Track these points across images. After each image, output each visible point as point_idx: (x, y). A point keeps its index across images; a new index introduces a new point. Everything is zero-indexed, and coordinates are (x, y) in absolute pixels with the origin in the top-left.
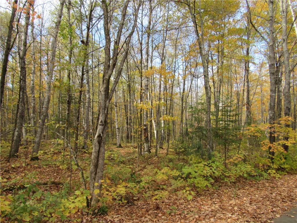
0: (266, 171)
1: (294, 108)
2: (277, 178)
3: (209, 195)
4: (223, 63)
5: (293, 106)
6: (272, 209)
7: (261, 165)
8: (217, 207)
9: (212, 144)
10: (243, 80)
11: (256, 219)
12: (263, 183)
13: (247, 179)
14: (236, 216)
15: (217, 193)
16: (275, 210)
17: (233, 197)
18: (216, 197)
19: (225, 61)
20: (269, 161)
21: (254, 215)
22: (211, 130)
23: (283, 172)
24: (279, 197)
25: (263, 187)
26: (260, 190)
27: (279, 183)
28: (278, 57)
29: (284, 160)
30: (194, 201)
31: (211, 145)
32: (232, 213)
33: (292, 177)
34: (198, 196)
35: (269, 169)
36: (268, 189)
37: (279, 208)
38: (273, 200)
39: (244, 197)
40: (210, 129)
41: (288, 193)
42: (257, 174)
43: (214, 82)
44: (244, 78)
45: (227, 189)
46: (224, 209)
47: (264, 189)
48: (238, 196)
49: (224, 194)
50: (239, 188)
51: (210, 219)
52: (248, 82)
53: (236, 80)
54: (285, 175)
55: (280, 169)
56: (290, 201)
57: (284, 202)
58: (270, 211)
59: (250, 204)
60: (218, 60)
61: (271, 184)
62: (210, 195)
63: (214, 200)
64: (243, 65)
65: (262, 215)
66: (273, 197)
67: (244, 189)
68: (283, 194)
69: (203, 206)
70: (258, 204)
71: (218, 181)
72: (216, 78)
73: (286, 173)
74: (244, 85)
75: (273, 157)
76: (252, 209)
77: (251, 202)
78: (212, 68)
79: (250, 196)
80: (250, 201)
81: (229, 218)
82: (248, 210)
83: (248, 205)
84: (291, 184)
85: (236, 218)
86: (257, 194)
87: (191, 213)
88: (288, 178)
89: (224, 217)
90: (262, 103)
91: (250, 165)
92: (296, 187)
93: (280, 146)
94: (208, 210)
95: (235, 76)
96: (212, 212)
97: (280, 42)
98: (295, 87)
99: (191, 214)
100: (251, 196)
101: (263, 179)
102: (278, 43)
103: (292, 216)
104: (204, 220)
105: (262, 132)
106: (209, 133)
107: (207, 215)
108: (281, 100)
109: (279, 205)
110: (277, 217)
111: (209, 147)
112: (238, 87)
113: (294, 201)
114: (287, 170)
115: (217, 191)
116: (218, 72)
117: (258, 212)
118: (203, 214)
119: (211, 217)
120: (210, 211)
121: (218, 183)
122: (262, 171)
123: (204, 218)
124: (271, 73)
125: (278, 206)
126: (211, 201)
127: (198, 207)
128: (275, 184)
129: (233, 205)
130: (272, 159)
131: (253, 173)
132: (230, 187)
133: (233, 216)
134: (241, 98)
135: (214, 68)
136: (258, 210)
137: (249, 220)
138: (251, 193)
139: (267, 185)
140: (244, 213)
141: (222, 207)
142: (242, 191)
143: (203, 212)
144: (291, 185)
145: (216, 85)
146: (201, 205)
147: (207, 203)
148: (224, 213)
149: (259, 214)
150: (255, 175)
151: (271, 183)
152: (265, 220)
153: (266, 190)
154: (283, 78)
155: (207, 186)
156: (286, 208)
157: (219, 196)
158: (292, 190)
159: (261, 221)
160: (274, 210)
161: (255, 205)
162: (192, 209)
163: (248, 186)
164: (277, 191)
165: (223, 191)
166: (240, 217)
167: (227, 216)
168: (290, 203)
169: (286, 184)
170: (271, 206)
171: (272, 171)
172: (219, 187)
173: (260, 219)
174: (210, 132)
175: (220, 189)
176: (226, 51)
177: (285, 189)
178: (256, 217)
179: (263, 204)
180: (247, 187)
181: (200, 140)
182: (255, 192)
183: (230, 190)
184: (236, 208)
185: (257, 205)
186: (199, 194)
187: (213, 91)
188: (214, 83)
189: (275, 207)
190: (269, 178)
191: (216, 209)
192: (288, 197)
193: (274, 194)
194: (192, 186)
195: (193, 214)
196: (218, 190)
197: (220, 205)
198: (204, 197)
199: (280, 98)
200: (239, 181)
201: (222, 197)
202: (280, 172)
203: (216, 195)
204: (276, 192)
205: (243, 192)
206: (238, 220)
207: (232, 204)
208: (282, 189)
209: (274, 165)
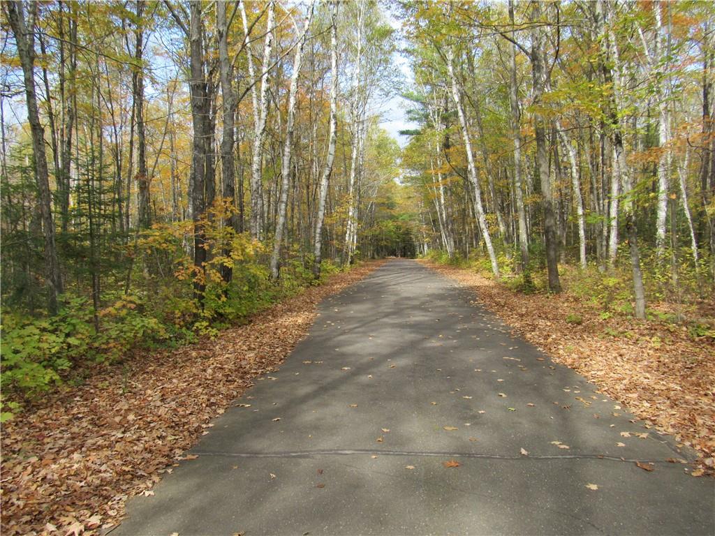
0: (189, 326)
1: (240, 190)
2: (212, 338)
3: (59, 403)
4: (74, 66)
5: (237, 186)
6: (208, 400)
7: (178, 314)
8: (84, 424)
9: (59, 277)
10: (129, 117)
11: (177, 428)
12: (186, 353)
13: (150, 351)
14: (132, 432)
15: (80, 393)
16: (214, 401)
17: (121, 395)
18: (79, 403)
19: (79, 64)
20: (194, 303)
21: (173, 422)
22: (53, 239)
23: (223, 324)
24: (219, 375)
25: (186, 361)
26: (181, 368)
27: (217, 347)
28: (206, 71)
29: (224, 299)
30: (20, 425)
31: (56, 278)
32: (123, 430)
33: (240, 332)
34: (29, 410)
35: (195, 322)
36: (196, 362)
37: (221, 396)
38: (208, 382)
39: (147, 389)
40: (51, 238)
41: (235, 363)
42: (171, 336)
43: (51, 114)
44: (131, 113)
45: (106, 380)
46: (102, 426)
47: (188, 364)
48: (134, 390)
49: (98, 393)
50: (132, 372)
51: (72, 456)
52: (140, 124)
53: (112, 115)
54: (228, 328)
55: (219, 318)
56: (242, 378)
57: (230, 381)
58: (204, 405)
59: (162, 400)
60: (62, 56)
61: (202, 352)
62: (62, 403)
63: (75, 411)
64: (128, 79)
65: (190, 417)
66: (208, 377)
67: (144, 373)
68: (226, 366)
69: (47, 432)
70: (179, 396)
71: (80, 367)
72: (57, 106)
73: (230, 326)
74: (132, 131)
75: (204, 294)
76: (167, 409)
77: (162, 396)
78: (45, 76)
79: (160, 384)
80: (160, 394)
81: (117, 442)
82: (159, 413)
83: (159, 403)
84: (240, 344)
85: (134, 437)
86: (174, 378)
87: (15, 456)
88: (234, 335)
89: (106, 443)
90: (174, 177)
91: (155, 317)
92: (249, 350)
93: (214, 271)
94: (61, 438)
95: (110, 106)
96: (73, 438)
97: (210, 39)
98: (240, 143)
99: (15, 458)
100: (163, 384)
101: (185, 345)
102: (207, 41)
103: (247, 406)
104: (55, 463)
105: (177, 242)
106: (49, 248)
107: (63, 448)
108: (214, 171)
109: (222, 389)
110: (219, 414)
111: (51, 284)
112: (118, 134)
113: (248, 376)
114: (230, 317)
115: (80, 390)
116: (62, 89)
117: (181, 413)
118: (50, 449)
119: (72, 452)
120: (68, 439)
121: (81, 370)
122: (181, 327)
123: (53, 459)
124: (195, 106)
125: (219, 393)
126: (68, 415)
127: (34, 436)
128: (209, 350)
129: (123, 411)
130: (201, 297)
131: (161, 333)
132: (111, 374)
133: (128, 434)
134: (124, 163)
135: (49, 77)
136: (180, 410)
137: (164, 434)
138: (161, 378)
139: (194, 354)
140: (150, 423)
141: (97, 422)
142: (141, 378)
143: (50, 446)
144: (240, 346)
145: (58, 124)
146: (40, 430)
147: (58, 422)
148: (105, 434)
149: (184, 417)
150: (167, 337)
151: (201, 349)
152: (196, 425)
153: (192, 366)
154: (216, 122)
155: (52, 382)
156: (235, 393)
157: (86, 400)
158: (242, 357)
159: (188, 429)
160: (211, 401)
161: (174, 400)
162: (17, 447)
163: (152, 365)
164: (215, 364)
165: (96, 387)
166: (144, 433)
167: (113, 438)
168: (240, 381)
169: (230, 347)
170: (206, 394)
171: (203, 323)
172: (85, 378)
173: (185, 427)
174: (52, 246)
175: (87, 383)
176: (81, 35)
177: (230, 356)
178: (176, 425)
179: (189, 395)
180: (150, 366)
181: (24, 269)
182: (171, 374)
183: (111, 380)
184: (131, 417)
185: (177, 400)
186: (33, 406)
187: (50, 141)
188: (51, 118)
189: (213, 396)
190: (196, 341)
191: (83, 431)
192: (236, 371)
193: (209, 371)
194: (9, 389)
195: (21, 458)
196: (84, 385)
197: (93, 419)
198: (48, 410)
199: (213, 166)
200: (133, 358)
201: (96, 399)
202: (217, 324)
203: (78, 398)
204: (212, 367)
205: (144, 379)
206: (138, 440)
207: (121, 409)
208: (225, 357)
209: (205, 311)
